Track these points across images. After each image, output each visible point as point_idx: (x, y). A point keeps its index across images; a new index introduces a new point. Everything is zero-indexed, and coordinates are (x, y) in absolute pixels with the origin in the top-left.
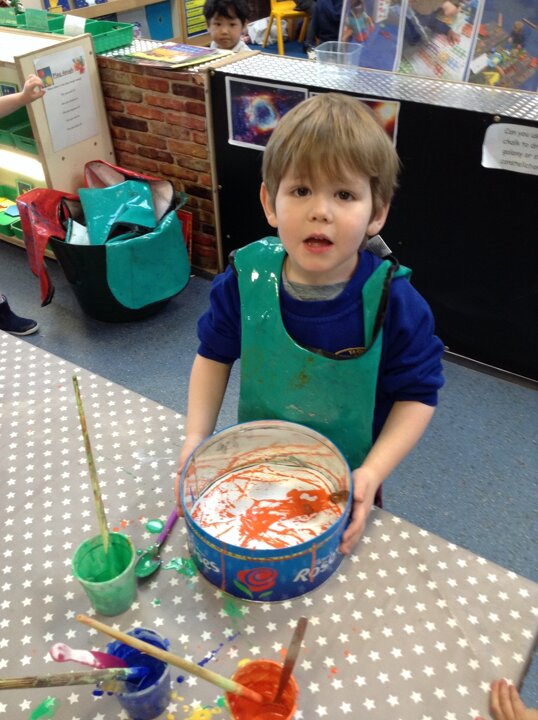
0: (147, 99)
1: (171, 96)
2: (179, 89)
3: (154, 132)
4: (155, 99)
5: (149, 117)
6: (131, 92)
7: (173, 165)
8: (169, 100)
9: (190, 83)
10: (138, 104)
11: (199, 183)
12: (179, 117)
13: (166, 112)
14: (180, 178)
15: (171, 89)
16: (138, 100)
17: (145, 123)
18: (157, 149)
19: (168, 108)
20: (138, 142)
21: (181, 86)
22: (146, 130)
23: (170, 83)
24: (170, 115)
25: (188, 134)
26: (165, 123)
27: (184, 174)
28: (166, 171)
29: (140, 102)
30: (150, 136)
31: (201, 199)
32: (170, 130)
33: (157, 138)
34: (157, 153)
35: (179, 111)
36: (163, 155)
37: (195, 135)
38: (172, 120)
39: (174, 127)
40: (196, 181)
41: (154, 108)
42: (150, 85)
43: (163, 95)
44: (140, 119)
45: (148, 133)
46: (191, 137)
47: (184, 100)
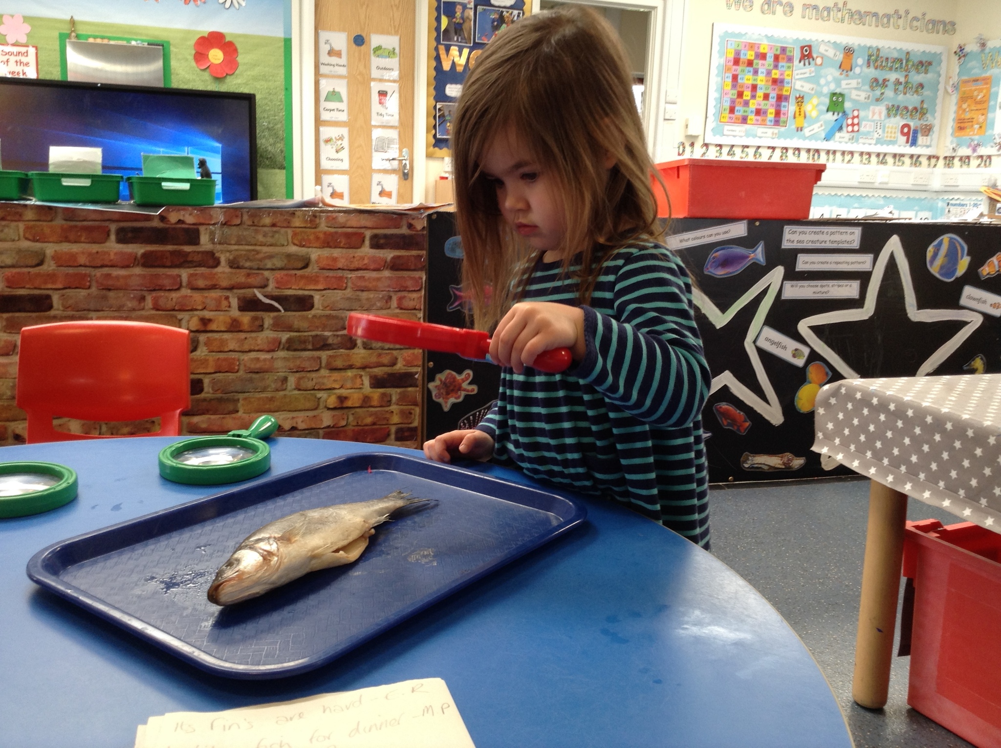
0: (317, 262)
1: (366, 250)
2: (382, 241)
3: (325, 308)
4: (335, 260)
5: (320, 287)
6: (289, 256)
7: (355, 351)
8: (363, 258)
9: (404, 231)
10: (299, 273)
11: (400, 367)
12: (379, 279)
13: (353, 275)
14: (364, 368)
15: (367, 242)
16: (300, 265)
17: (311, 297)
18: (327, 333)
19: (358, 269)
20: (290, 329)
21: (386, 236)
22: (311, 307)
23: (368, 234)
24: (362, 278)
25: (390, 298)
26: (348, 293)
27: (374, 359)
28: (339, 363)
29: (306, 266)
30: (314, 316)
31: (399, 390)
32: (358, 300)
33: (328, 317)
34: (326, 338)
35: (377, 270)
36: (335, 341)
37: (400, 299)
38: (363, 284)
39: (365, 295)
40: (393, 364)
41: (331, 274)
42: (329, 242)
43: (351, 252)
44: (300, 293)
45: (313, 312)
46: (394, 303)
47: (389, 254)
